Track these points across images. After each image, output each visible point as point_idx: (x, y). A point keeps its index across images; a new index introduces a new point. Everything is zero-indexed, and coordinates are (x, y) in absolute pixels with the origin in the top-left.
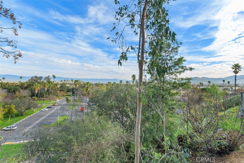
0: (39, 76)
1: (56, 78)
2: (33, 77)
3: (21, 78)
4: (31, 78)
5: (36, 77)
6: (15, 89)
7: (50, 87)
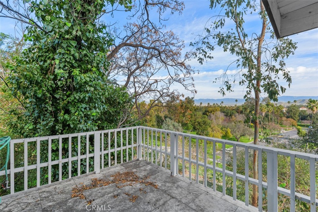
3: (236, 101)
7: (270, 111)
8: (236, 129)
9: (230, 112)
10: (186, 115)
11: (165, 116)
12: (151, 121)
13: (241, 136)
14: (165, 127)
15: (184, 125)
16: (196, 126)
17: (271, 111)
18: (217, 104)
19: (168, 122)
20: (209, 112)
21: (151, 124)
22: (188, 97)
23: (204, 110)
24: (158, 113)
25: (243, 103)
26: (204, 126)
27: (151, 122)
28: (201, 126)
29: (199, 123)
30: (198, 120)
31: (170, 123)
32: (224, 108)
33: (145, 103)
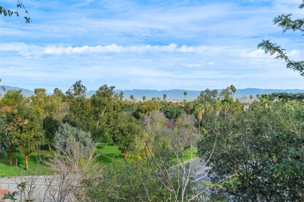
0: (211, 89)
1: (237, 91)
2: (203, 92)
3: (185, 94)
4: (200, 94)
5: (207, 91)
6: (178, 112)
7: (225, 110)
8: (179, 137)
9: (175, 111)
10: (101, 118)
11: (64, 120)
12: (31, 129)
13: (185, 148)
14: (60, 139)
15: (97, 135)
16: (117, 136)
17: (227, 109)
18: (158, 98)
19: (65, 130)
20: (142, 112)
21: (33, 134)
22: (106, 86)
23: (135, 109)
24: (51, 114)
25: (196, 98)
26: (129, 135)
27: (33, 130)
28: (125, 135)
29: (121, 131)
30: (119, 126)
31: (69, 132)
32: (169, 105)
33: (22, 96)
